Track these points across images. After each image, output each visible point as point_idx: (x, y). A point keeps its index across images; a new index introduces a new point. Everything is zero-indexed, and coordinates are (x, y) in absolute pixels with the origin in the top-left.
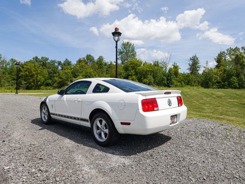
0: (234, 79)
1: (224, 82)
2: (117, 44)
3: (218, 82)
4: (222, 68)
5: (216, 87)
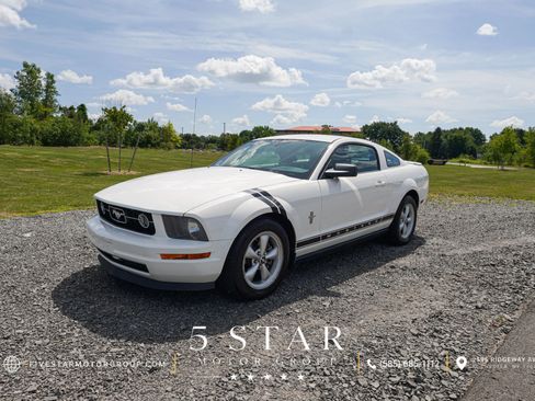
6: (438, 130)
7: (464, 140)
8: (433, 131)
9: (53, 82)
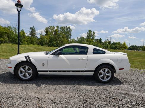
0: (54, 42)
1: (50, 43)
2: (19, 13)
3: (47, 43)
4: (48, 36)
5: (46, 45)
9: (94, 34)
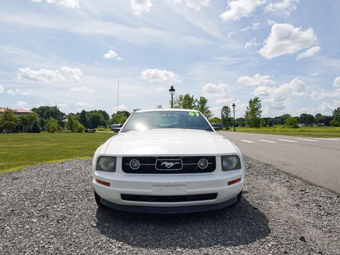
6: (84, 111)
7: (99, 118)
8: (80, 112)
